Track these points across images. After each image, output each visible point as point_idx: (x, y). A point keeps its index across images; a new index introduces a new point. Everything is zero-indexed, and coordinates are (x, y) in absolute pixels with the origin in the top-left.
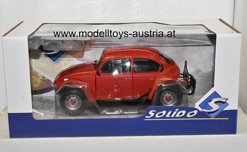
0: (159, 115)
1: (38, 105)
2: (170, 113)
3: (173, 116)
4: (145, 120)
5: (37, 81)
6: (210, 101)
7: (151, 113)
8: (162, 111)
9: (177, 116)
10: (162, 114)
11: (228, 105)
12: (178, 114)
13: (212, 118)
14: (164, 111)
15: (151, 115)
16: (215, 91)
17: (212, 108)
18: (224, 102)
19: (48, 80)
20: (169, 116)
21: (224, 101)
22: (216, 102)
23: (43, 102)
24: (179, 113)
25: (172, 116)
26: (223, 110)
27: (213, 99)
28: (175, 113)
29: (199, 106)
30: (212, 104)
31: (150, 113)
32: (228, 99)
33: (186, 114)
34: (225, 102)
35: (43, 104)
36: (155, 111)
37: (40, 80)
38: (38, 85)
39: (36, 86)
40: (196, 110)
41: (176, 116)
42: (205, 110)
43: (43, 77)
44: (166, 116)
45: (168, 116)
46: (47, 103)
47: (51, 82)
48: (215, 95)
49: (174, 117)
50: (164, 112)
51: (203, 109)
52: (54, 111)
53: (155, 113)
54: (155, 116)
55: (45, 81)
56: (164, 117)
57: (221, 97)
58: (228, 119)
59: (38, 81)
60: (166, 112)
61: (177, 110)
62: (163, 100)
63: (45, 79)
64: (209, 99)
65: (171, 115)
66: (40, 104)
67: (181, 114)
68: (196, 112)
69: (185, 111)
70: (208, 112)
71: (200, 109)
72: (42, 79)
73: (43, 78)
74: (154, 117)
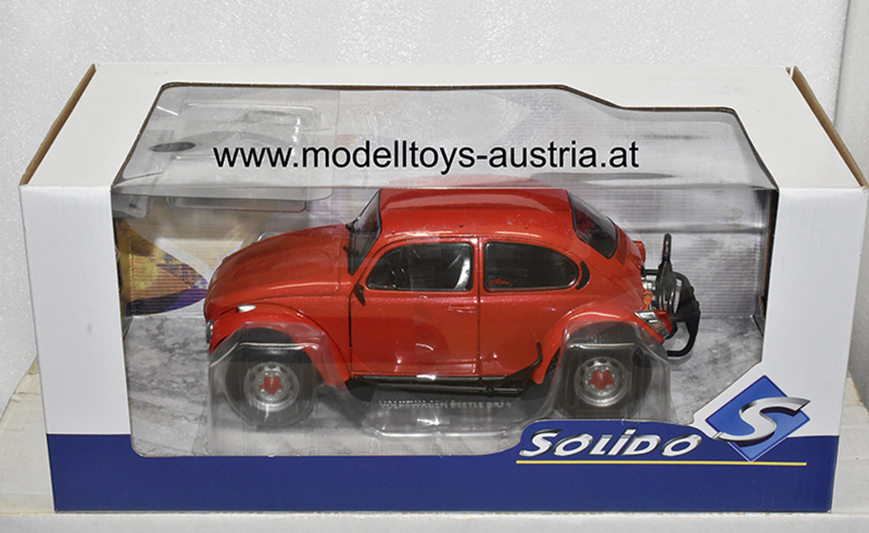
0: (565, 448)
1: (151, 368)
2: (604, 441)
3: (614, 451)
4: (518, 462)
5: (144, 269)
6: (746, 407)
7: (541, 442)
8: (578, 435)
9: (630, 451)
10: (578, 444)
11: (808, 419)
12: (632, 446)
13: (751, 460)
14: (586, 435)
15: (538, 448)
16: (765, 377)
17: (751, 430)
18: (795, 410)
19: (185, 267)
20: (603, 453)
21: (795, 407)
22: (764, 412)
23: (168, 355)
24: (637, 442)
25: (610, 453)
26: (790, 436)
27: (758, 401)
28: (622, 442)
29: (707, 420)
30: (751, 416)
31: (538, 440)
32: (809, 402)
33: (660, 447)
34: (799, 410)
35: (166, 365)
36: (554, 435)
37: (156, 268)
38: (150, 284)
39: (142, 286)
40: (695, 436)
41: (626, 453)
42: (725, 436)
43: (167, 255)
44: (591, 450)
45: (598, 450)
46: (182, 358)
47: (195, 272)
48: (765, 387)
49: (620, 456)
50: (585, 440)
51: (718, 431)
52: (204, 404)
53: (554, 442)
54: (552, 449)
55: (173, 269)
56: (586, 454)
57: (785, 396)
58: (805, 464)
59: (148, 271)
60: (591, 437)
61: (631, 432)
62: (582, 384)
63: (174, 263)
64: (744, 401)
65: (608, 447)
66: (157, 363)
67: (645, 445)
68: (694, 441)
69: (658, 437)
70: (737, 442)
71: (711, 433)
72: (163, 262)
73: (166, 260)
74: (550, 454)
